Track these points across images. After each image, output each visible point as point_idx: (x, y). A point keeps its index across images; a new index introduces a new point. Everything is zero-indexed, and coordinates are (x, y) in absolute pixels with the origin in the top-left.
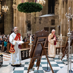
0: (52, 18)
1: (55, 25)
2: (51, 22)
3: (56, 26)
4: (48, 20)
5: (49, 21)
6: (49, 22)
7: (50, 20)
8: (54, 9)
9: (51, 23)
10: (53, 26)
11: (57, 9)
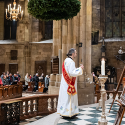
0: (12, 48)
1: (18, 60)
2: (10, 54)
3: (20, 62)
4: (4, 50)
5: (7, 53)
6: (5, 54)
7: (8, 51)
8: (16, 32)
9: (9, 56)
10: (13, 62)
11: (21, 32)
